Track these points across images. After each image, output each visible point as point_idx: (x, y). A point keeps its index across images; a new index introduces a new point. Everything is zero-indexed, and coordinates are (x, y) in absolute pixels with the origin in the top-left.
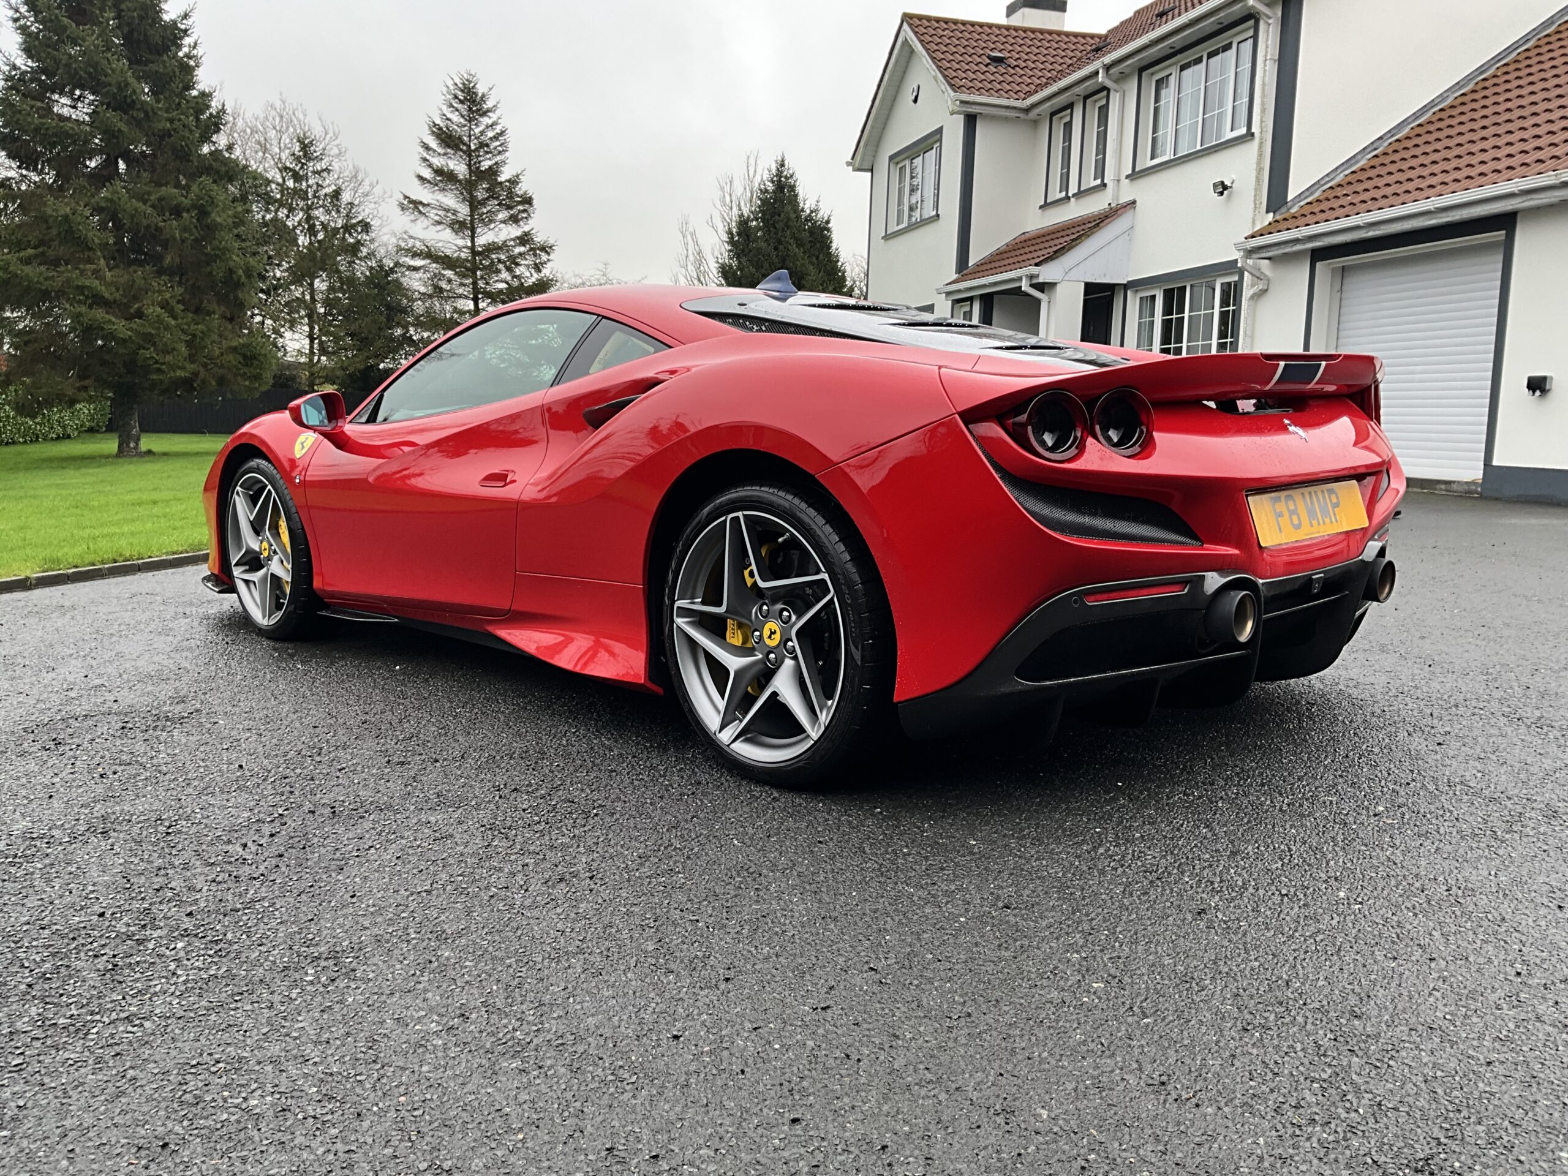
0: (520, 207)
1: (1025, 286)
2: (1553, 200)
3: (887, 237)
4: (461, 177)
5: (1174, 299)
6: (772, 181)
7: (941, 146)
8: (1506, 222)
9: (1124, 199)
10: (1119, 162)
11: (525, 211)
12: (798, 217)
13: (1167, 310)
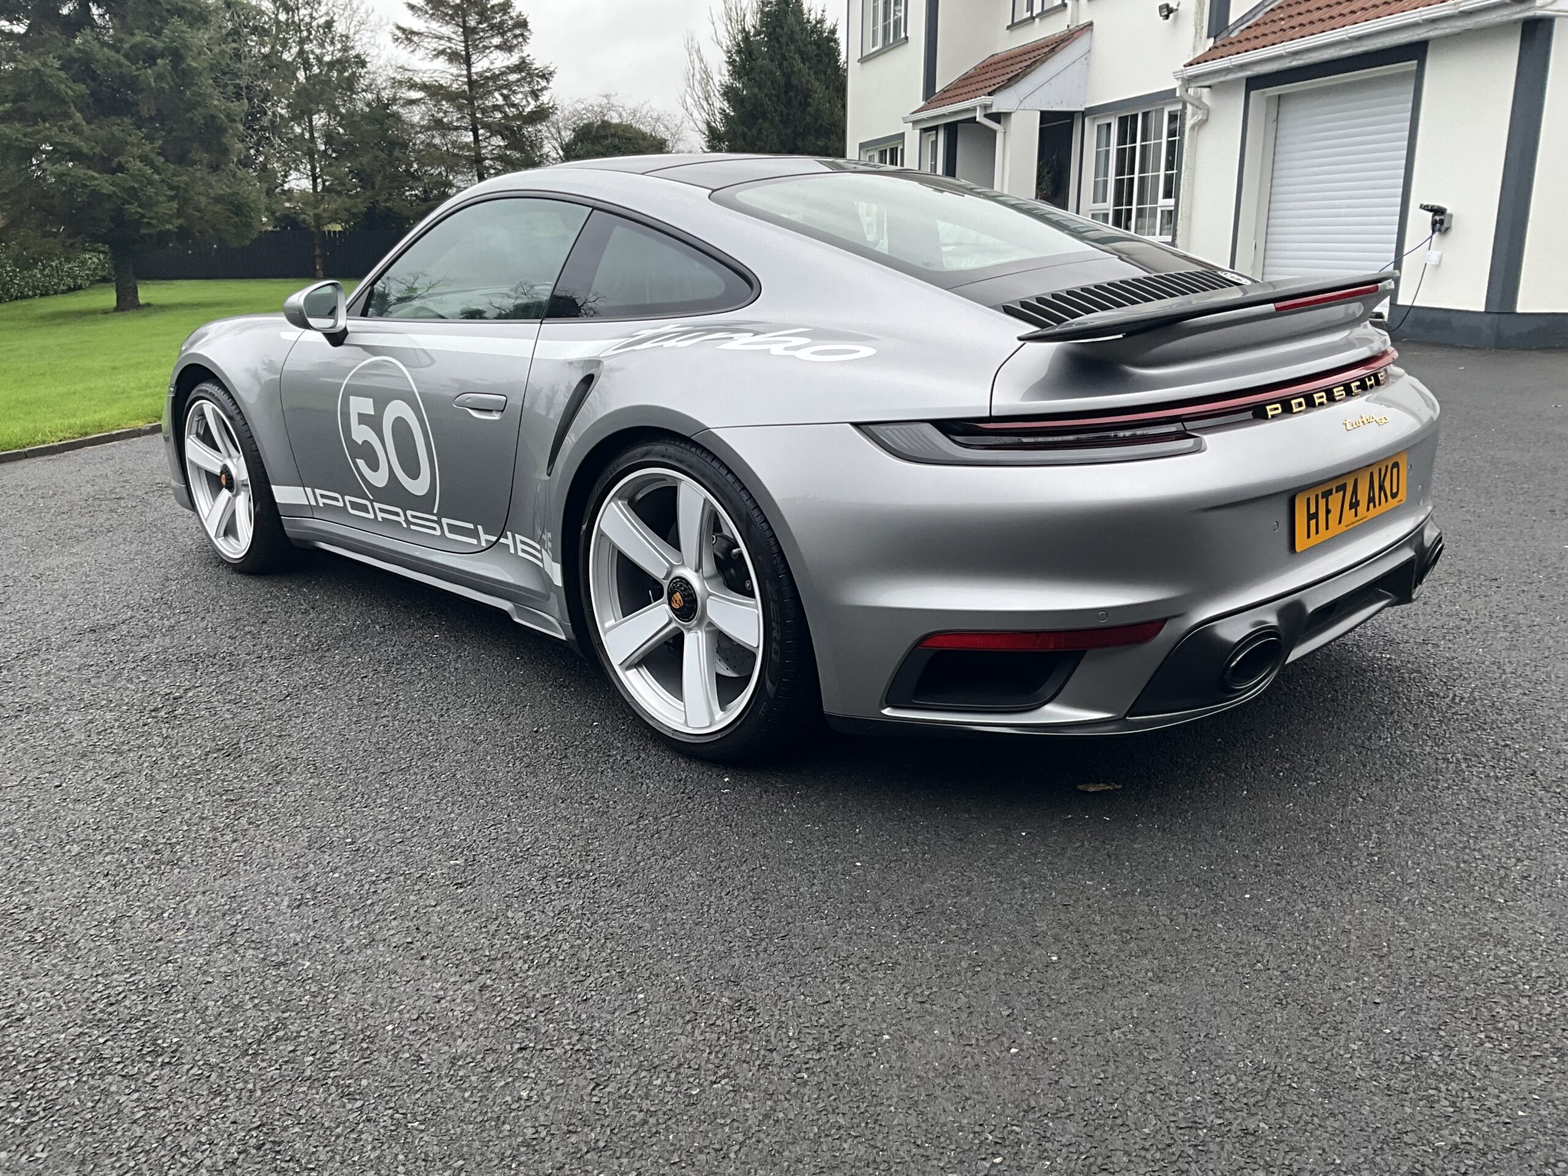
0: (518, 32)
1: (979, 117)
2: (1455, 30)
3: (863, 60)
5: (1127, 126)
8: (1417, 51)
9: (1083, 21)
11: (522, 35)
12: (804, 29)
13: (1122, 140)
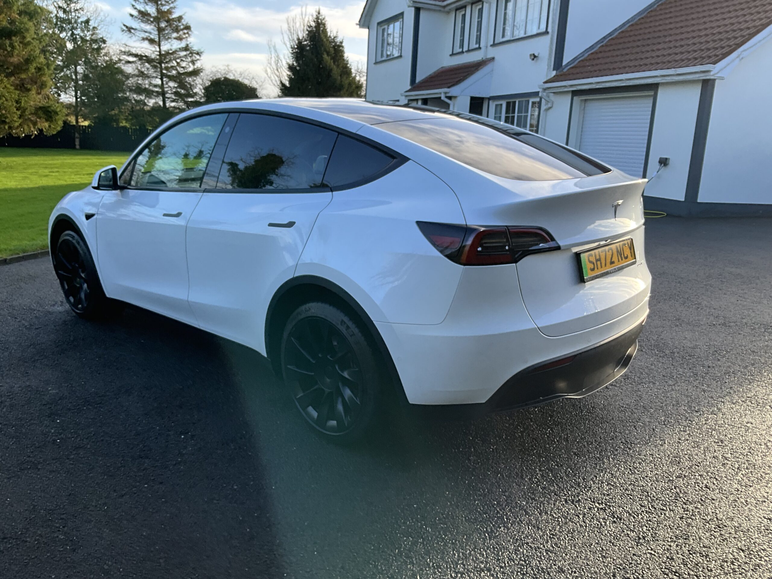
0: (185, 31)
1: (443, 98)
3: (376, 63)
4: (153, 15)
5: (510, 107)
6: (314, 21)
7: (403, 21)
8: (654, 87)
9: (489, 56)
10: (487, 38)
11: (188, 33)
12: (327, 40)
13: (507, 112)
